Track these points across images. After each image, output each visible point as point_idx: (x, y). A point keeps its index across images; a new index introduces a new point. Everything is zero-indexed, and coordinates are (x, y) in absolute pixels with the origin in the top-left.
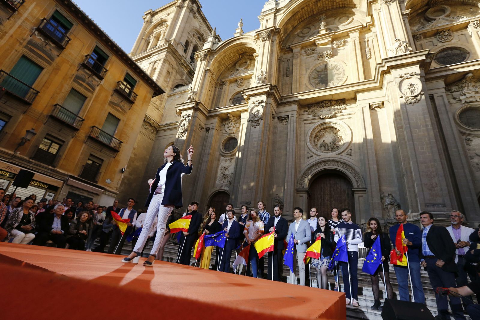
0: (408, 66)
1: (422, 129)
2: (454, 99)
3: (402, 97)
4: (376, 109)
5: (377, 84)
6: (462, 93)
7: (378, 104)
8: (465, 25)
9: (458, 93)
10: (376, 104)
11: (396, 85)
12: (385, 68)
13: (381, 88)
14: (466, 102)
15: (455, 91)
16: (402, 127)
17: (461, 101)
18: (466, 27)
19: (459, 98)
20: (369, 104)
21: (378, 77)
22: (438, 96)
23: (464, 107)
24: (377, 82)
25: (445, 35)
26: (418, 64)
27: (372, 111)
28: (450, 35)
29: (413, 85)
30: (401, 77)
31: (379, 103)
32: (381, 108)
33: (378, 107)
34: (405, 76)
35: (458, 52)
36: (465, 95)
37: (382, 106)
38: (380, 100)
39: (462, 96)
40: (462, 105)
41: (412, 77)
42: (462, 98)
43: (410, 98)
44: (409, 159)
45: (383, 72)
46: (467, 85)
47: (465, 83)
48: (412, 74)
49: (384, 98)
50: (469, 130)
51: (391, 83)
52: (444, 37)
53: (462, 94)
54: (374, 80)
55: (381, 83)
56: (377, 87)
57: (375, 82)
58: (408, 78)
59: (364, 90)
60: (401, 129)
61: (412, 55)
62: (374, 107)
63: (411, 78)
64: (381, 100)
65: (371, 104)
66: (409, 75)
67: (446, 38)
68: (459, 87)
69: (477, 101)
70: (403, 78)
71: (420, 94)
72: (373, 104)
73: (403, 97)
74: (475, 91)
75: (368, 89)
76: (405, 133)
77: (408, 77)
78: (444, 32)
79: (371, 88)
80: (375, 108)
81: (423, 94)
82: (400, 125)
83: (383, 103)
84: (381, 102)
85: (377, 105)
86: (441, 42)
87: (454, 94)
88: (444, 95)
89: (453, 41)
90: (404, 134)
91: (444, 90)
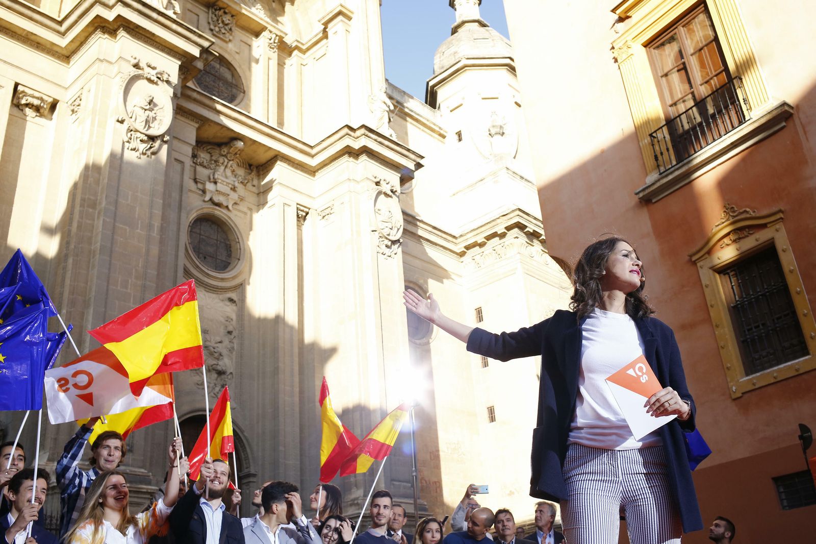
0: (157, 48)
1: (139, 231)
2: (196, 181)
3: (122, 122)
4: (28, 111)
5: (63, 42)
6: (214, 175)
7: (42, 99)
8: (258, 29)
9: (206, 172)
10: (33, 97)
11: (118, 79)
12: (110, 16)
13: (66, 56)
14: (211, 199)
15: (202, 165)
16: (94, 205)
17: (204, 192)
18: (257, 35)
19: (204, 184)
20: (17, 85)
21: (76, 22)
22: (176, 160)
23: (205, 211)
24: (63, 34)
25: (223, 22)
26: (179, 59)
27: (16, 110)
28: (231, 29)
29: (155, 105)
30: (136, 66)
31: (45, 98)
32: (41, 116)
33: (37, 109)
34: (147, 70)
35: (228, 75)
36: (215, 183)
37: (46, 112)
38: (50, 92)
39: (210, 182)
40: (204, 203)
41: (159, 82)
42: (210, 186)
43: (138, 135)
44: (86, 305)
45: (98, 20)
46: (225, 163)
47: (225, 156)
48: (161, 74)
49: (63, 91)
50: (198, 267)
51: (105, 64)
52: (221, 25)
53: (212, 177)
54: (60, 23)
55: (74, 46)
56: (56, 49)
57: (58, 32)
58: (150, 81)
59: (19, 32)
60: (91, 210)
61: (180, 29)
62: (23, 102)
63: (156, 83)
64: (55, 93)
65: (20, 88)
66: (154, 72)
67: (223, 31)
68: (211, 160)
69: (227, 207)
70: (140, 72)
71: (163, 136)
72: (27, 90)
73: (125, 123)
74: (232, 183)
75: (33, 37)
76: (99, 224)
77: (152, 78)
78: (225, 13)
79: (39, 40)
80: (27, 105)
81: (166, 142)
82: (92, 198)
83: (53, 106)
84: (50, 100)
85: (36, 102)
86: (212, 30)
87: (199, 168)
88: (188, 162)
89: (230, 45)
90: (93, 227)
91: (189, 151)
